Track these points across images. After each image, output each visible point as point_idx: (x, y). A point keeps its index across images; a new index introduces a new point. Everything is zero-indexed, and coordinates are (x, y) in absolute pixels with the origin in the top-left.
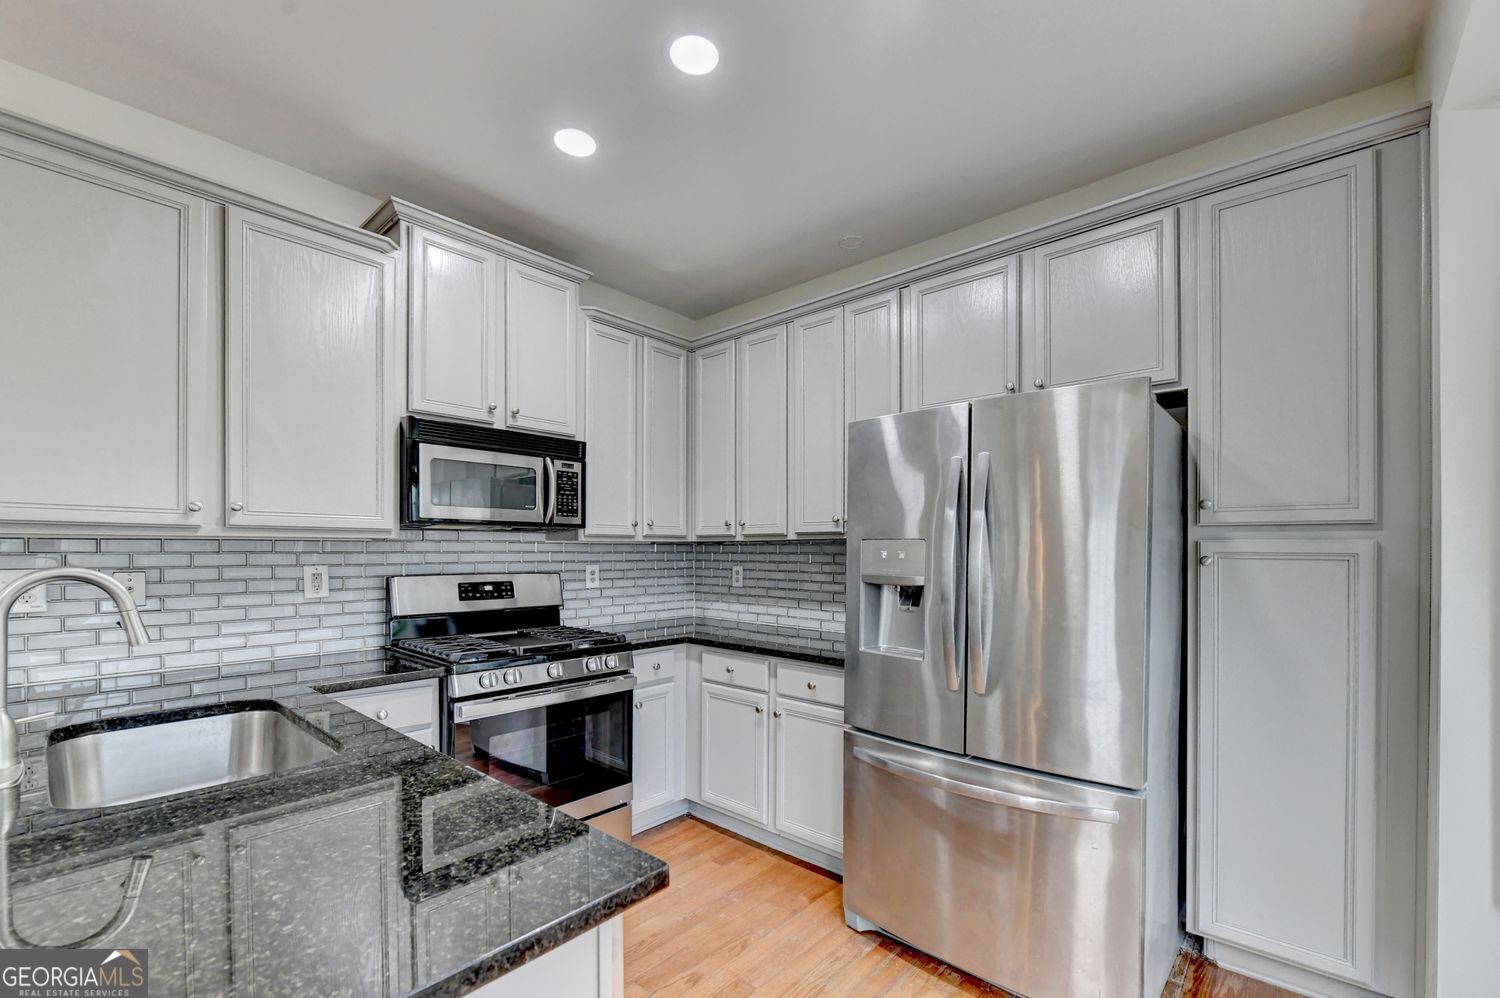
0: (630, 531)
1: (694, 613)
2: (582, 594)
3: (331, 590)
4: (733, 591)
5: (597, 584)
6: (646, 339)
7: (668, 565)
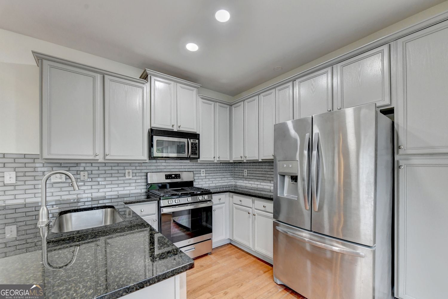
0: (213, 160)
1: (233, 183)
2: (200, 178)
3: (132, 176)
4: (244, 177)
5: (204, 175)
6: (217, 103)
7: (226, 169)
